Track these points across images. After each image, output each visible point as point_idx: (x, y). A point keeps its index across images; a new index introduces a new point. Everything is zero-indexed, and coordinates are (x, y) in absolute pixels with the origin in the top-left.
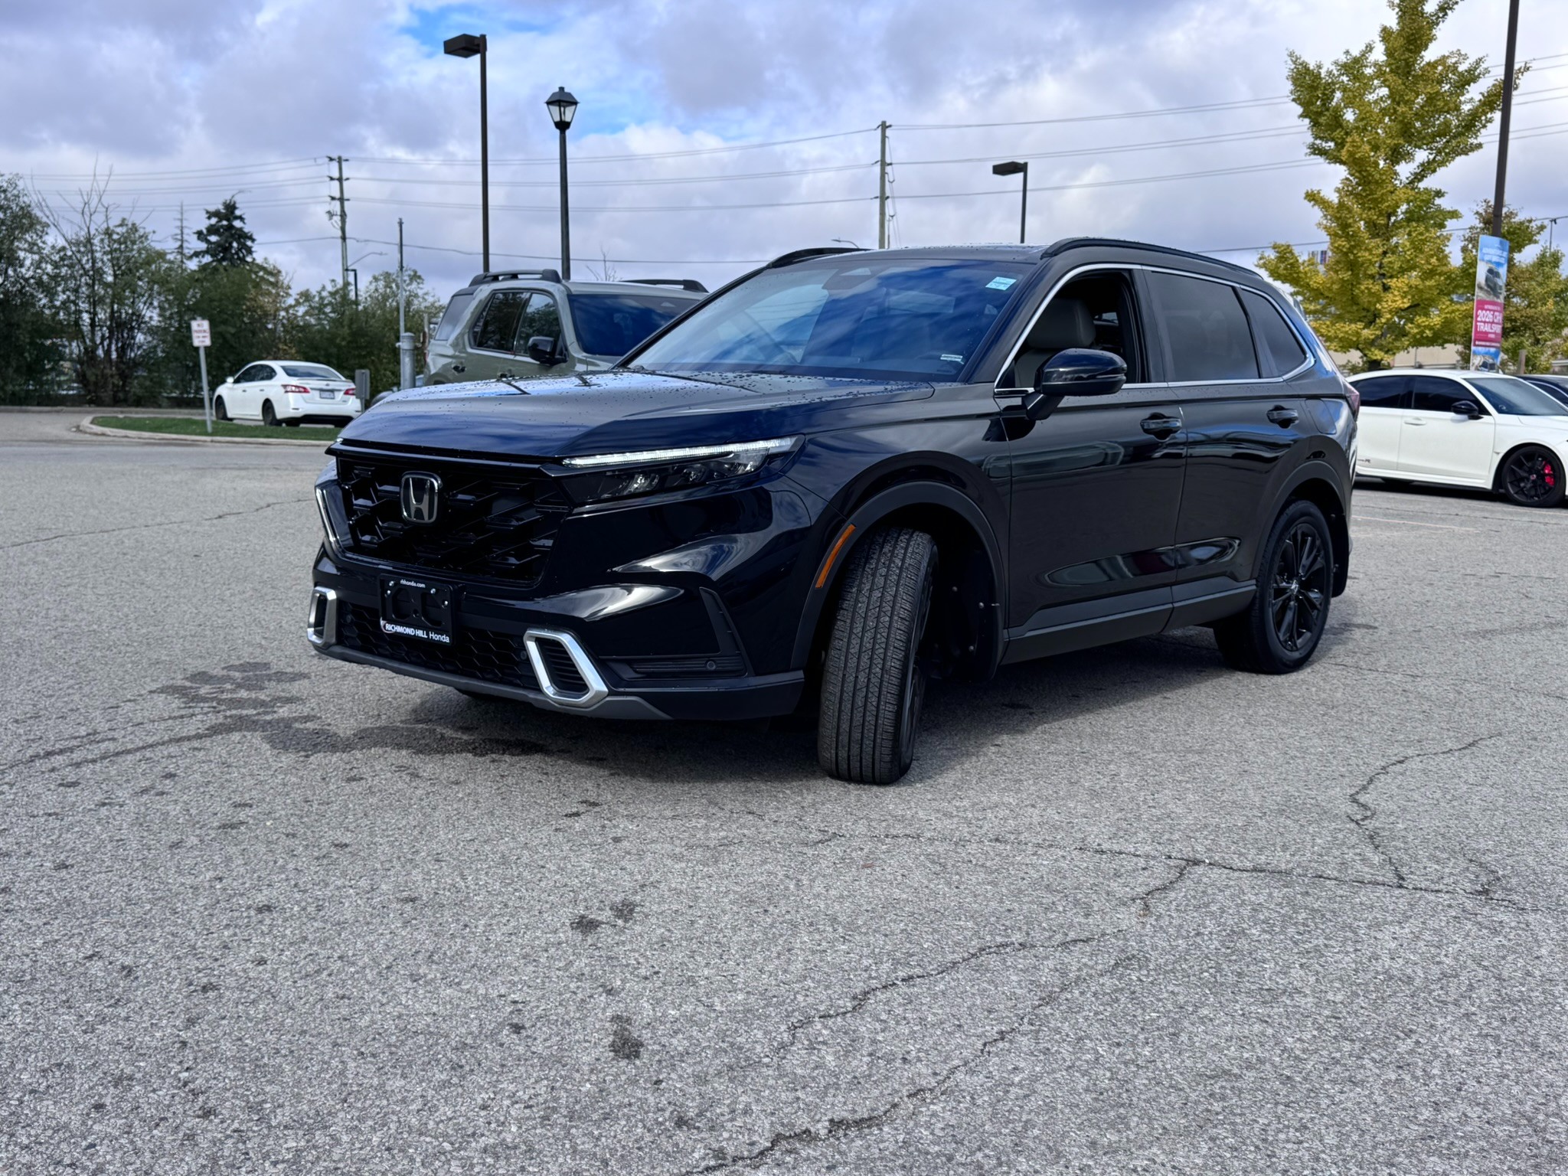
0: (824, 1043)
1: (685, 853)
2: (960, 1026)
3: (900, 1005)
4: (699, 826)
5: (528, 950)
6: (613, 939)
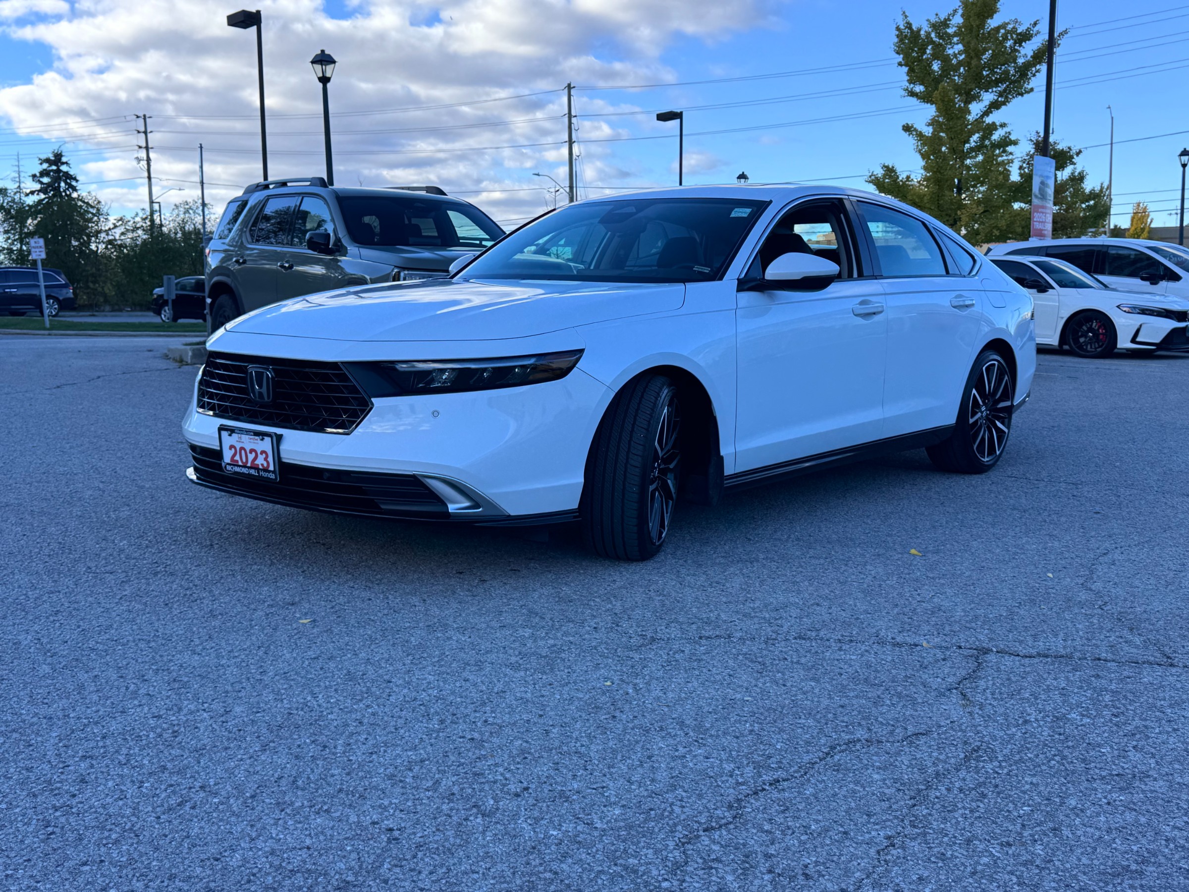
0: (718, 860)
1: (521, 662)
2: (845, 833)
3: (779, 812)
4: (526, 635)
5: (391, 770)
6: (474, 753)
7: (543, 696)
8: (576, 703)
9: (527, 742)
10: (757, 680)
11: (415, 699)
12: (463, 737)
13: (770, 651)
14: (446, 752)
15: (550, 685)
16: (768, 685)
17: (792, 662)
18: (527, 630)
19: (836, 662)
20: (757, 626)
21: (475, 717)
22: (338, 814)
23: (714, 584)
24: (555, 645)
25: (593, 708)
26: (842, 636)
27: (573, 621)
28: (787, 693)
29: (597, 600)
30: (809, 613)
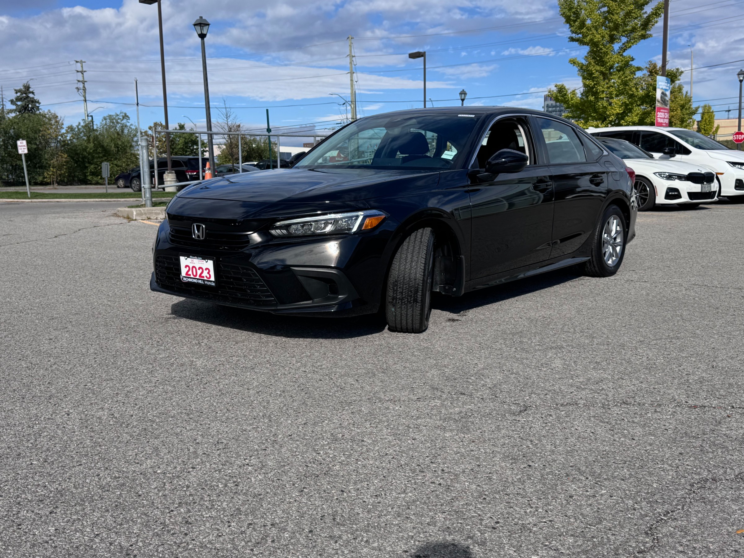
7: (472, 451)
8: (498, 455)
9: (479, 486)
10: (613, 436)
11: (387, 454)
12: (434, 483)
13: (610, 414)
14: (428, 494)
15: (473, 442)
16: (622, 439)
17: (629, 421)
18: (436, 401)
19: (659, 421)
20: (591, 396)
21: (435, 467)
22: (376, 545)
23: (545, 365)
24: (461, 412)
25: (511, 459)
26: (652, 401)
27: (464, 394)
28: (638, 445)
29: (472, 378)
30: (620, 385)
